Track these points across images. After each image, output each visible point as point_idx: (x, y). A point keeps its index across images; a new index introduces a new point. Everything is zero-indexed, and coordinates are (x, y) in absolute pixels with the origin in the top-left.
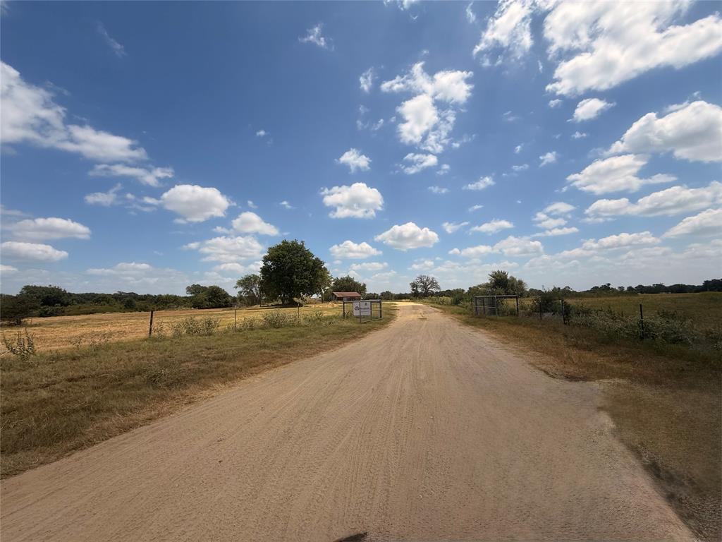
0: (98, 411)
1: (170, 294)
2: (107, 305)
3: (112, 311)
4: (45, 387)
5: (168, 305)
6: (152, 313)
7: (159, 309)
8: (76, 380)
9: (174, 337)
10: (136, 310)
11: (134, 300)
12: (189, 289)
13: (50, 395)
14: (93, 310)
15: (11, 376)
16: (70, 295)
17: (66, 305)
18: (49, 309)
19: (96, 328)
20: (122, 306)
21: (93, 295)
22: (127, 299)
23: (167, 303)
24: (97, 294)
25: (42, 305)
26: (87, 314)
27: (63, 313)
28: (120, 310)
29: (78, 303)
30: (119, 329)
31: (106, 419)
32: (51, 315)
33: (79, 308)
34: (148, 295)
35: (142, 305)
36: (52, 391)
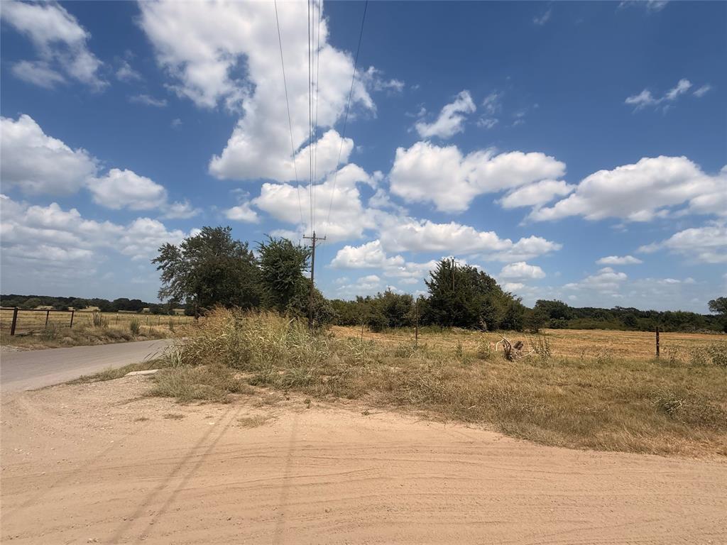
0: (606, 421)
1: (682, 311)
2: (605, 322)
3: (612, 328)
4: (560, 385)
5: (681, 325)
6: (658, 334)
7: (669, 331)
8: (584, 386)
9: (694, 364)
10: (639, 329)
11: (635, 317)
12: (713, 304)
13: (565, 393)
14: (593, 326)
15: (537, 371)
16: (571, 309)
17: (569, 319)
18: (556, 321)
19: (596, 343)
20: (622, 323)
21: (591, 310)
22: (627, 315)
23: (679, 323)
24: (595, 309)
25: (551, 317)
26: (587, 329)
27: (566, 327)
28: (621, 328)
29: (579, 317)
30: (620, 347)
31: (616, 431)
32: (558, 327)
33: (580, 322)
34: (651, 311)
35: (646, 323)
36: (566, 389)
